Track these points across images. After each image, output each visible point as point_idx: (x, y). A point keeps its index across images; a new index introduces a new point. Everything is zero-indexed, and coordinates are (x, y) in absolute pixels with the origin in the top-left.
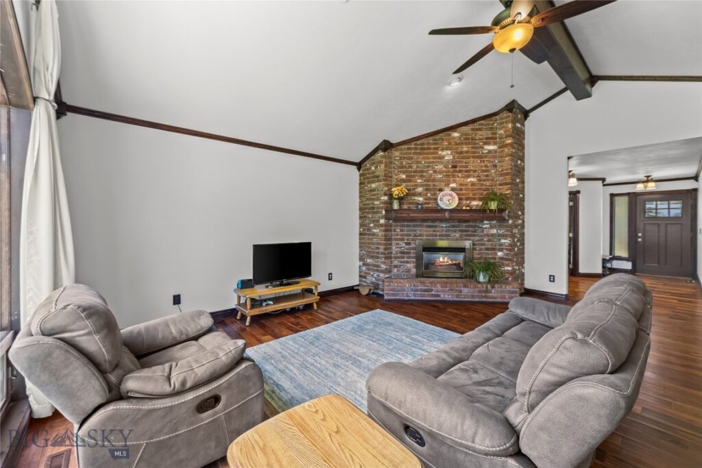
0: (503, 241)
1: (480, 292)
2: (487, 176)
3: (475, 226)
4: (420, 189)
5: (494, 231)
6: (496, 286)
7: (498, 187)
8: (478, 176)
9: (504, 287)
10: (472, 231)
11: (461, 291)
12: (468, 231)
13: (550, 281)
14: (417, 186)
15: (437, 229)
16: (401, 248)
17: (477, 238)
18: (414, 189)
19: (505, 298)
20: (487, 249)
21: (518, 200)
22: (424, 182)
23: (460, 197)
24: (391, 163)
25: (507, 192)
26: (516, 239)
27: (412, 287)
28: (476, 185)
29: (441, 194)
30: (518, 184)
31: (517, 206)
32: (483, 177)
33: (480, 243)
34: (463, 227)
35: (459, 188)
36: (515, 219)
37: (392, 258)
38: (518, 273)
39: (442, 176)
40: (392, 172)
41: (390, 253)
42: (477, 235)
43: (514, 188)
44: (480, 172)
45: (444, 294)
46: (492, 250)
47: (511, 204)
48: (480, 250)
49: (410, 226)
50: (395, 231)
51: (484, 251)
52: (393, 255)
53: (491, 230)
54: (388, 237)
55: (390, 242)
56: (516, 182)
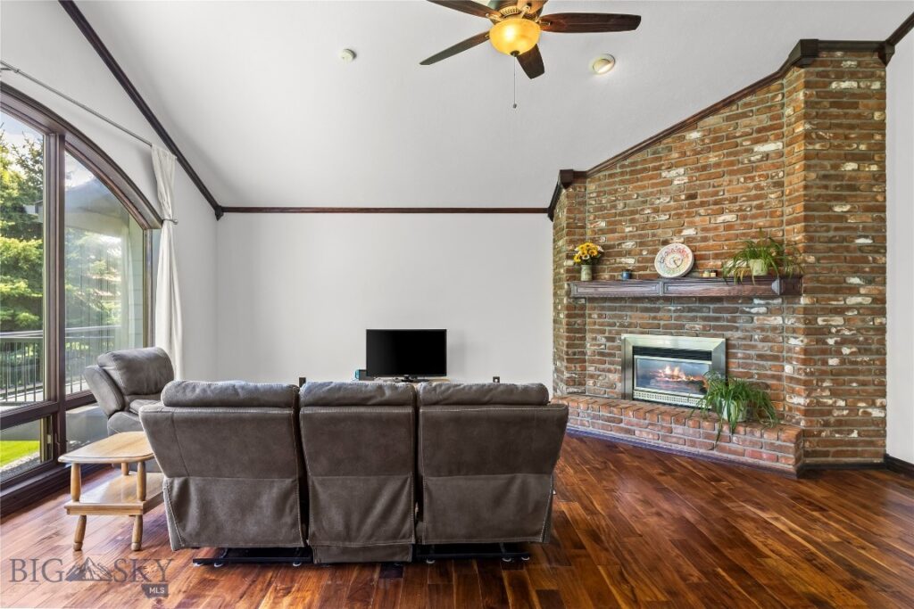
0: (792, 341)
1: (708, 436)
2: (759, 207)
3: (736, 310)
4: (629, 245)
5: (778, 321)
6: (741, 429)
7: (785, 228)
8: (740, 210)
9: (758, 434)
10: (728, 321)
11: (671, 431)
12: (717, 319)
14: (624, 238)
15: (660, 314)
16: (600, 345)
17: (739, 334)
18: (619, 244)
19: (761, 458)
20: (760, 357)
21: (848, 251)
22: (637, 230)
23: (698, 253)
24: (584, 203)
25: (797, 238)
26: (835, 339)
27: (589, 411)
28: (736, 227)
29: (663, 250)
30: (841, 217)
31: (838, 267)
32: (751, 210)
33: (745, 345)
34: (709, 312)
35: (702, 237)
36: (831, 295)
37: (584, 361)
38: (843, 416)
39: (668, 217)
40: (584, 219)
41: (579, 352)
42: (737, 329)
43: (823, 226)
44: (744, 201)
45: (640, 431)
46: (771, 360)
47: (805, 262)
48: (743, 358)
49: (614, 309)
50: (590, 317)
51: (754, 361)
52: (587, 357)
53: (769, 319)
54: (576, 326)
55: (580, 335)
56: (830, 213)
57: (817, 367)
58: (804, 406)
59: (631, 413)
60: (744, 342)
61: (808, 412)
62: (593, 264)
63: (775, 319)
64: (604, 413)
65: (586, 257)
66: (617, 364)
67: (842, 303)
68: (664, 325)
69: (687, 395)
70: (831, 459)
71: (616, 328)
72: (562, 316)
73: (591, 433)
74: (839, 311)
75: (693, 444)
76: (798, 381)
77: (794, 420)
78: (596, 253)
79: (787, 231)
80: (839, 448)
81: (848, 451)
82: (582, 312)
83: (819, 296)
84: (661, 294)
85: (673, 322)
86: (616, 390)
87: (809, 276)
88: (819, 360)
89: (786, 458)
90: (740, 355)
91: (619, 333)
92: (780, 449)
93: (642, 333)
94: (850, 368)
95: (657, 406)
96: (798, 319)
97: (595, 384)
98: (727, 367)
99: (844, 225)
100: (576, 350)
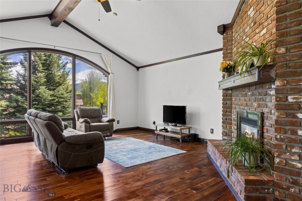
3: (266, 93)
10: (264, 101)
12: (261, 100)
15: (247, 98)
17: (267, 110)
19: (238, 190)
24: (231, 40)
34: (259, 95)
37: (231, 124)
40: (231, 48)
42: (267, 106)
50: (233, 100)
54: (227, 105)
57: (286, 135)
60: (268, 115)
61: (277, 169)
68: (248, 104)
82: (230, 98)
85: (250, 102)
88: (289, 130)
98: (263, 131)
100: (227, 117)
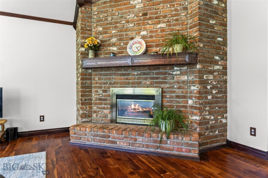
0: (192, 88)
1: (155, 142)
2: (177, 20)
3: (166, 73)
4: (114, 40)
5: (185, 78)
6: (172, 136)
7: (189, 30)
8: (168, 22)
9: (180, 138)
10: (162, 79)
11: (136, 140)
12: (157, 78)
13: (251, 134)
14: (112, 37)
15: (129, 77)
16: (99, 95)
17: (167, 85)
18: (109, 40)
19: (182, 151)
20: (177, 97)
21: (214, 43)
22: (118, 32)
23: (148, 44)
24: (91, 17)
25: (195, 35)
26: (210, 86)
27: (92, 132)
28: (166, 30)
29: (131, 42)
30: (212, 26)
31: (211, 51)
32: (173, 22)
33: (170, 91)
34: (153, 75)
35: (150, 36)
36: (208, 64)
37: (91, 104)
38: (213, 124)
39: (133, 25)
40: (91, 26)
41: (88, 99)
42: (166, 83)
43: (205, 29)
44: (170, 17)
45: (120, 141)
46: (183, 98)
47: (199, 46)
48: (169, 98)
49: (107, 75)
50: (94, 80)
51: (174, 99)
52: (93, 102)
53: (182, 77)
54: (87, 85)
55: (89, 90)
56: (208, 23)
57: (204, 100)
58: (199, 120)
59: (115, 132)
60: (170, 90)
61: (200, 124)
62: (96, 50)
63: (184, 77)
64: (101, 133)
65: (91, 45)
66: (108, 104)
67: (213, 68)
68: (132, 82)
69: (144, 118)
70: (209, 146)
71: (108, 85)
72: (79, 80)
73: (92, 145)
74: (211, 72)
75: (147, 146)
76: (196, 108)
77: (193, 128)
78: (96, 43)
79: (190, 32)
80: (212, 140)
81: (215, 140)
82: (90, 77)
83: (205, 64)
84: (130, 64)
85: (136, 80)
86: (108, 118)
87: (201, 54)
88: (204, 96)
89: (194, 150)
90: (168, 96)
91: (109, 88)
92: (192, 145)
93: (121, 87)
94: (216, 101)
95: (128, 126)
96: (196, 76)
97: (97, 116)
98: (162, 103)
99: (213, 30)
100: (87, 98)
